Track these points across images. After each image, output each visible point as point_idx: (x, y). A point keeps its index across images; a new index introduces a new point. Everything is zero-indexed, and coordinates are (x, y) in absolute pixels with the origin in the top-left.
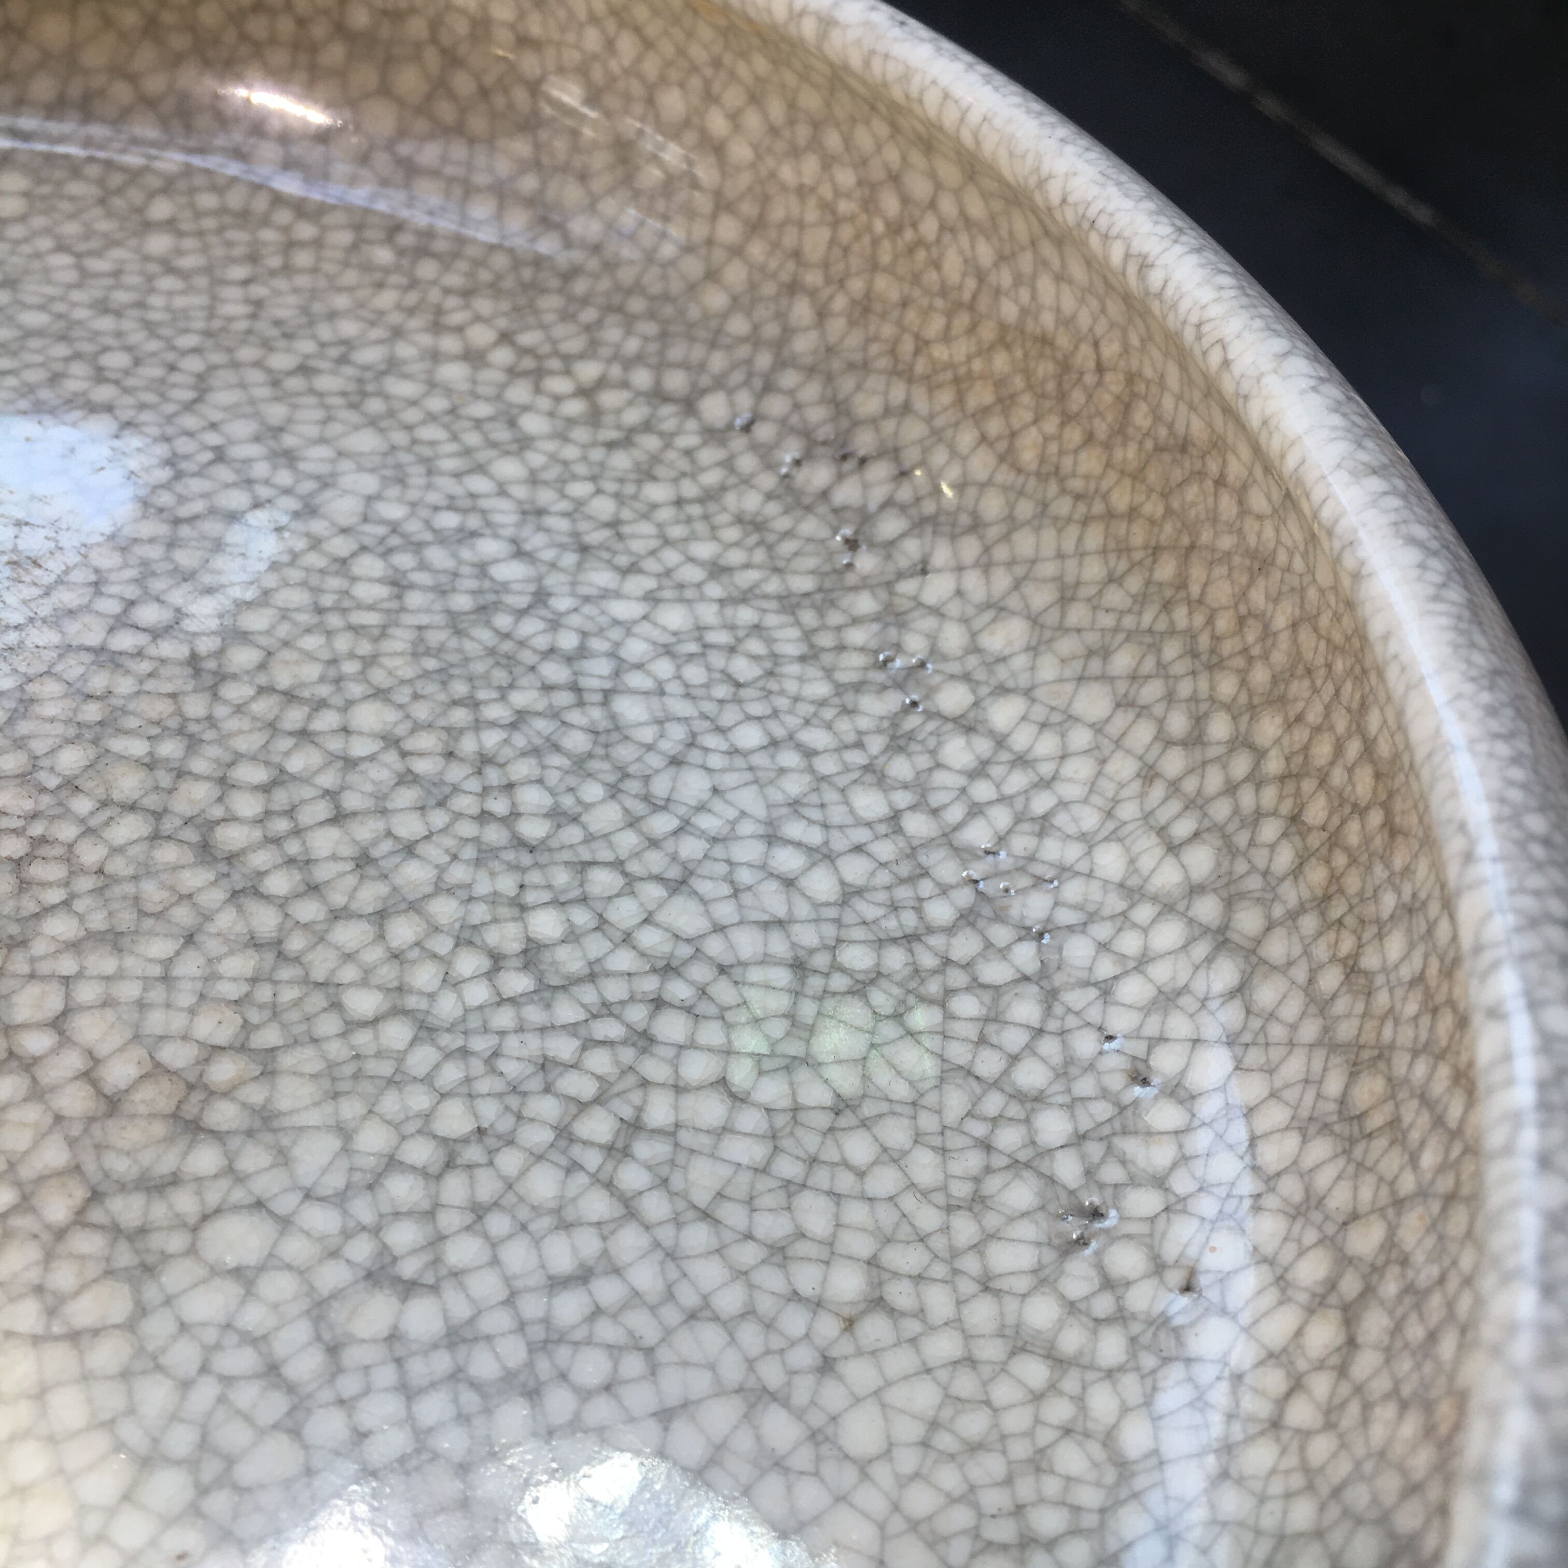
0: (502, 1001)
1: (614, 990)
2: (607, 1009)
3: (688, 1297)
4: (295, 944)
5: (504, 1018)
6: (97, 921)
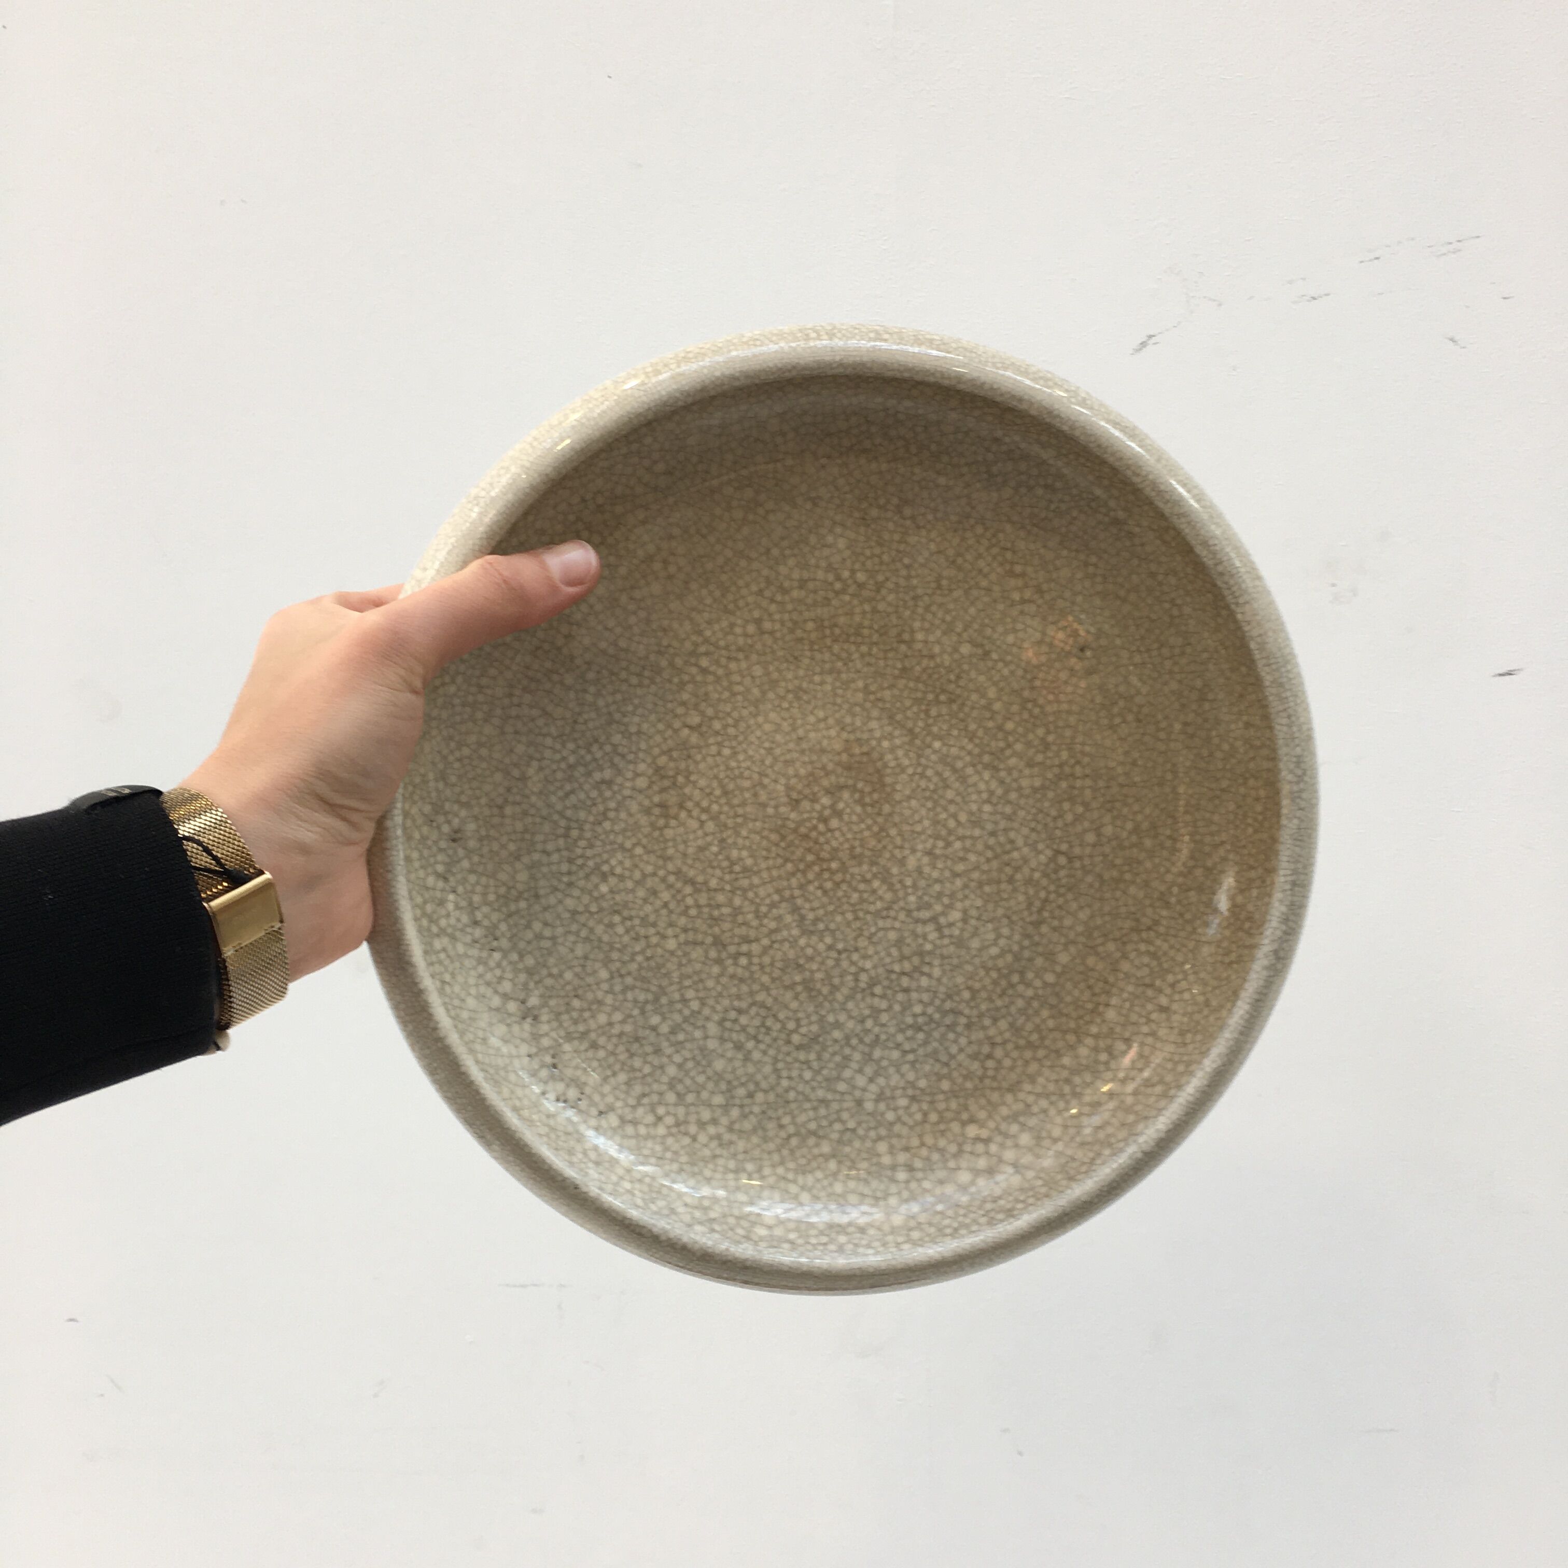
0: (607, 862)
1: (581, 874)
2: (581, 867)
3: (543, 797)
4: (661, 862)
5: (605, 856)
6: (707, 853)
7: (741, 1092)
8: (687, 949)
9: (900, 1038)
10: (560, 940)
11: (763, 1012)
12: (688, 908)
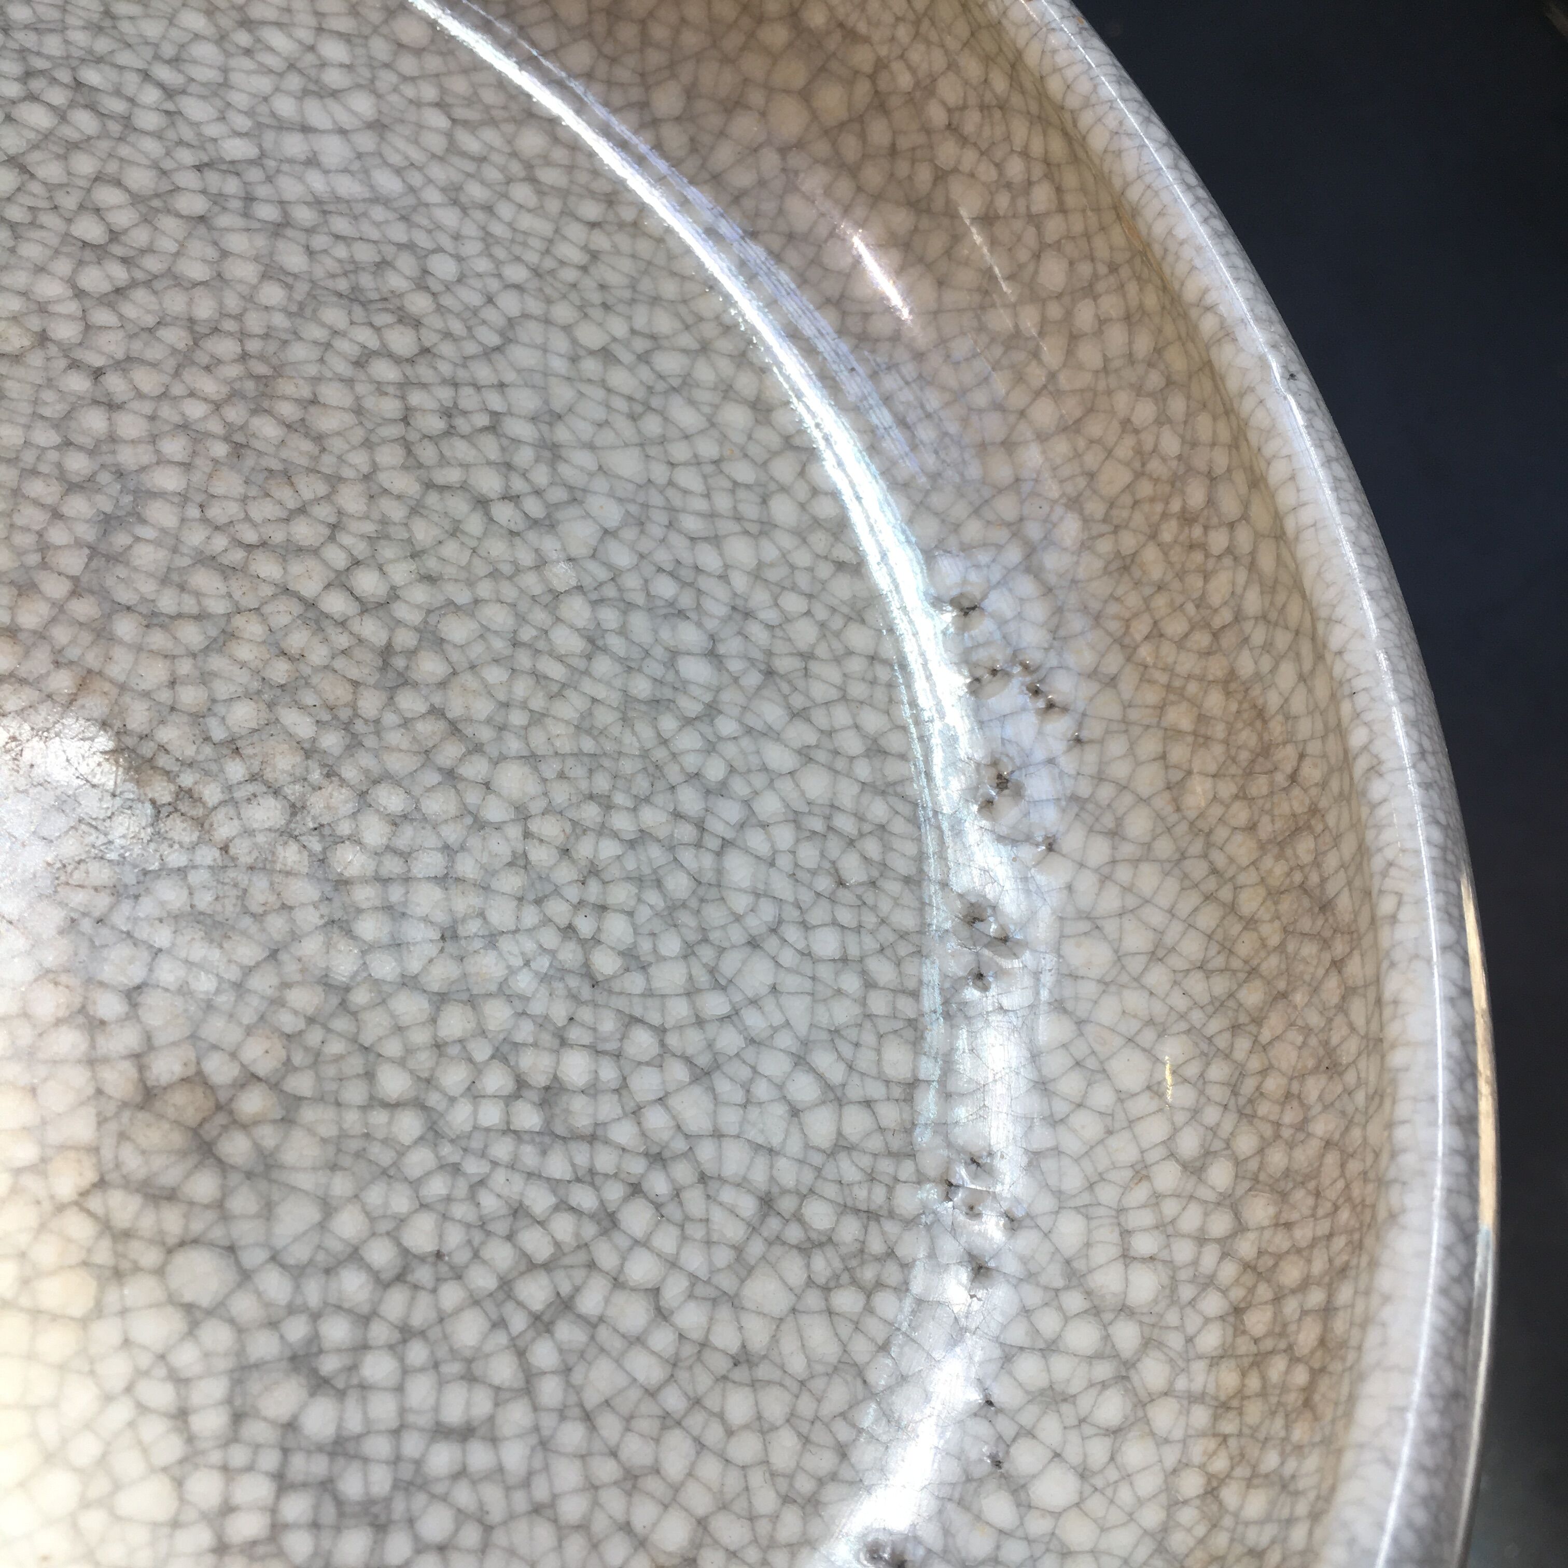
0: (508, 1130)
1: (605, 1160)
2: (591, 1177)
3: (541, 1492)
4: (360, 997)
5: (502, 1149)
7: (620, 379)
8: (485, 734)
9: (149, 120)
10: (785, 1040)
11: (427, 453)
12: (395, 822)
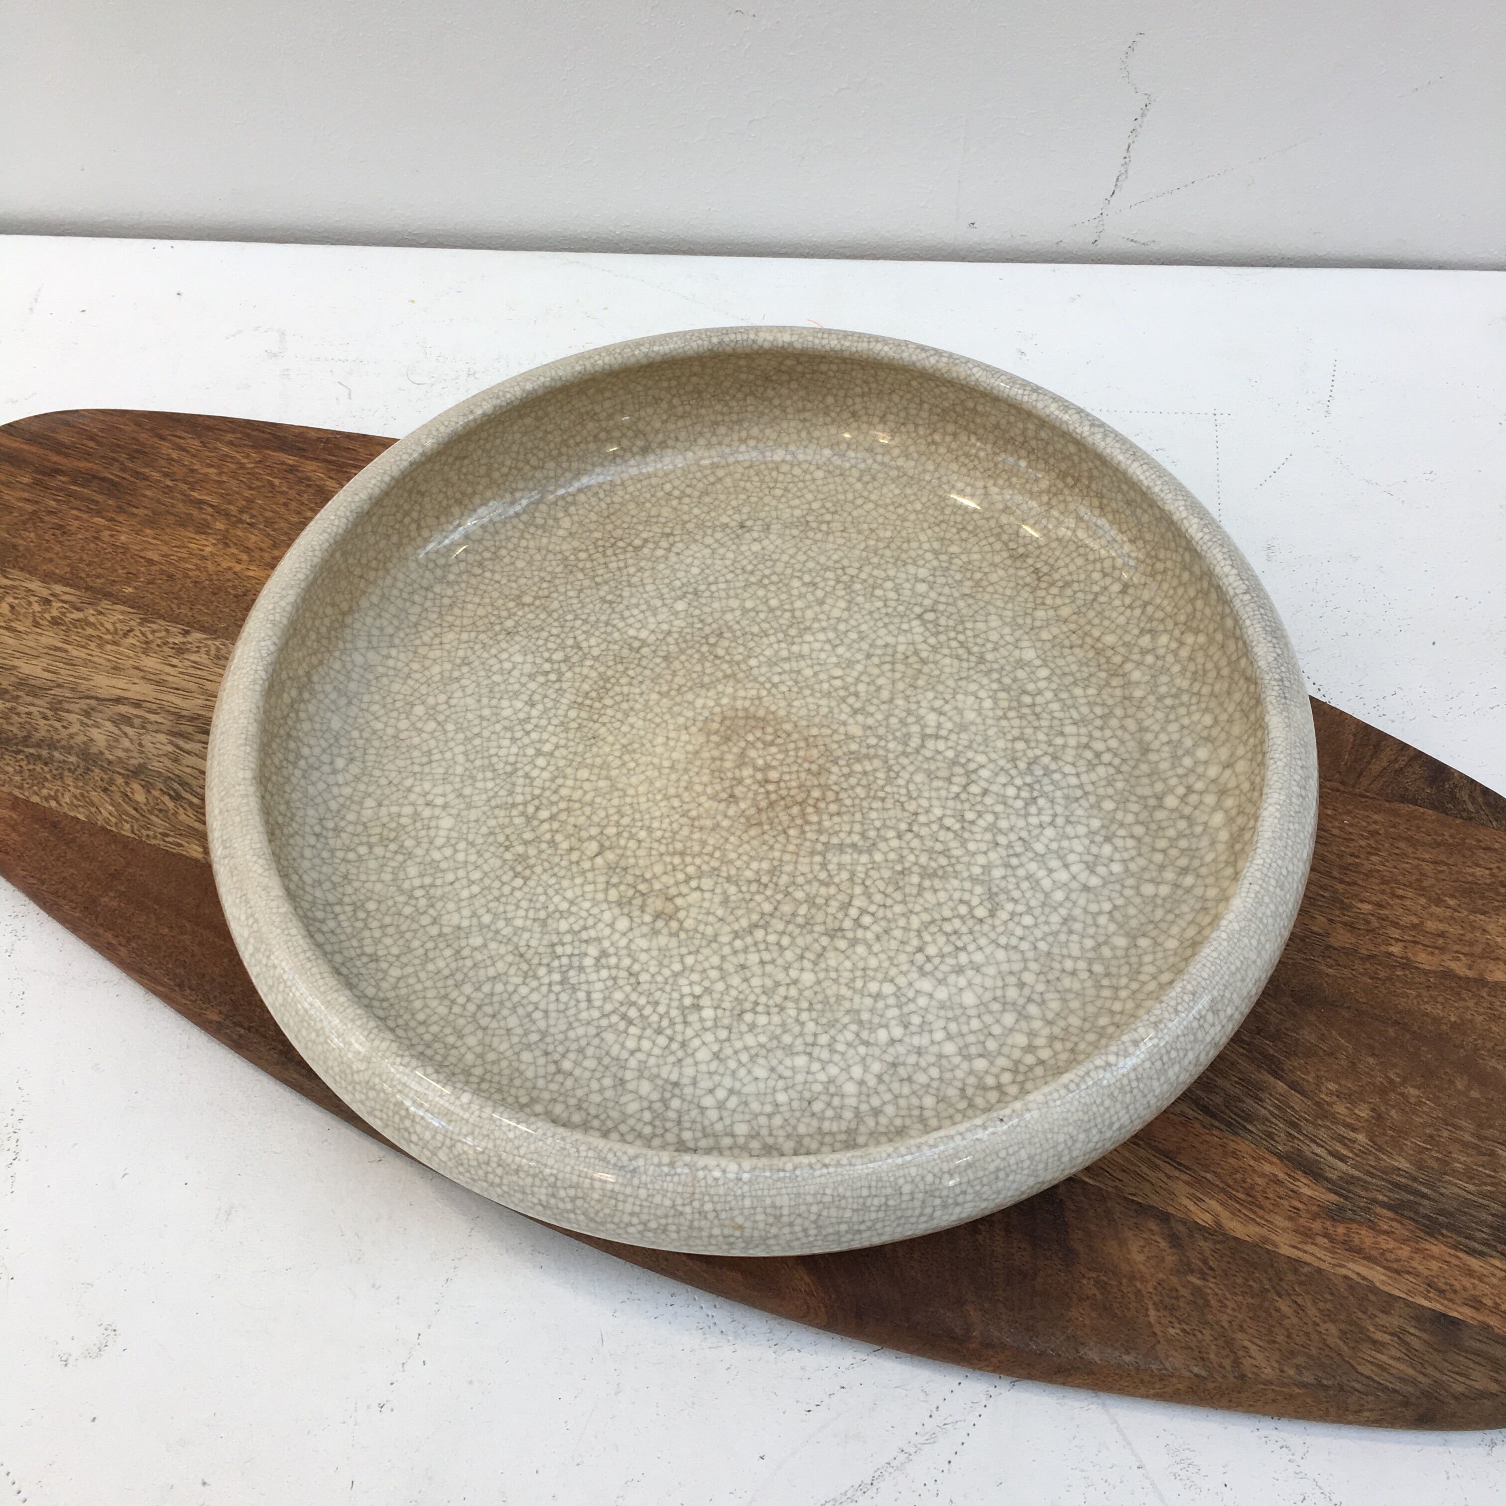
0: (682, 996)
1: (679, 1027)
2: (672, 1024)
3: (576, 1024)
4: (714, 946)
5: (676, 995)
6: (732, 898)
7: (1013, 991)
8: (823, 966)
9: (1034, 820)
10: (738, 1085)
11: (933, 929)
12: (778, 944)
